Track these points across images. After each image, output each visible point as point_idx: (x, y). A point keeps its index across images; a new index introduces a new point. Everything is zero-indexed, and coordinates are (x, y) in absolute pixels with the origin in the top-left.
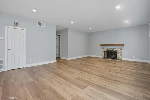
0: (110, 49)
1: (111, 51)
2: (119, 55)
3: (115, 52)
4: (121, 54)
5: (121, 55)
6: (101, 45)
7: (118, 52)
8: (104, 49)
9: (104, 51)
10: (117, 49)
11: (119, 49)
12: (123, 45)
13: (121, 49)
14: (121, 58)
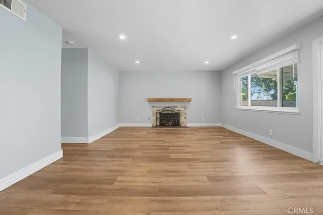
0: (167, 109)
1: (169, 112)
3: (176, 113)
4: (185, 116)
5: (185, 118)
6: (150, 101)
7: (181, 114)
8: (155, 109)
9: (156, 113)
10: (179, 107)
11: (182, 107)
12: (190, 100)
13: (185, 108)
14: (186, 124)
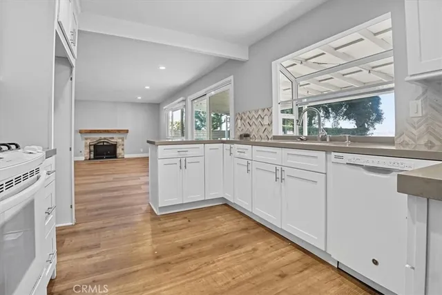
0: (102, 140)
1: (105, 144)
2: (119, 151)
3: (112, 145)
5: (123, 149)
6: (82, 132)
7: (118, 145)
8: (88, 141)
9: (90, 145)
10: (116, 139)
11: (119, 138)
12: (127, 131)
13: (123, 139)
14: (124, 155)
